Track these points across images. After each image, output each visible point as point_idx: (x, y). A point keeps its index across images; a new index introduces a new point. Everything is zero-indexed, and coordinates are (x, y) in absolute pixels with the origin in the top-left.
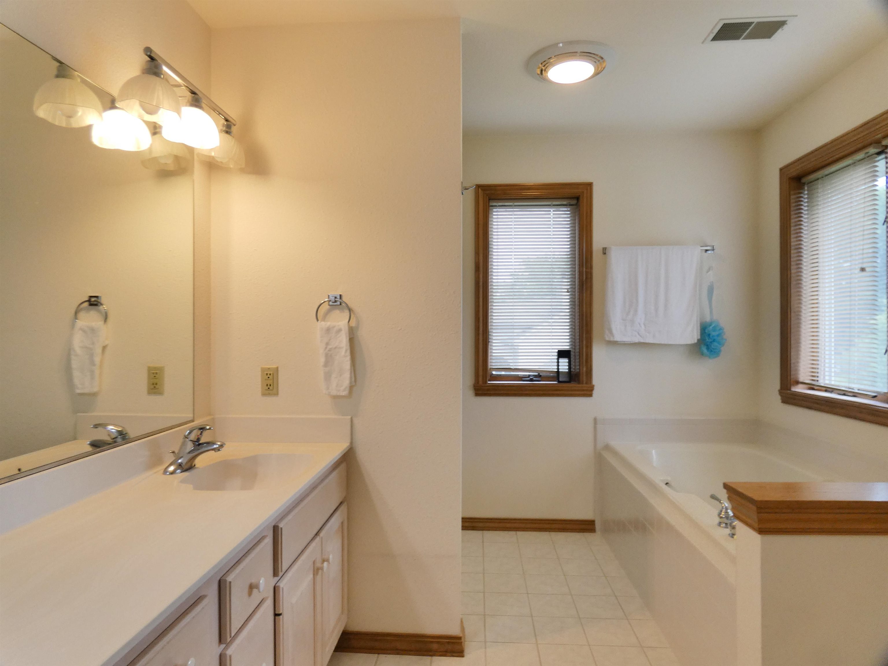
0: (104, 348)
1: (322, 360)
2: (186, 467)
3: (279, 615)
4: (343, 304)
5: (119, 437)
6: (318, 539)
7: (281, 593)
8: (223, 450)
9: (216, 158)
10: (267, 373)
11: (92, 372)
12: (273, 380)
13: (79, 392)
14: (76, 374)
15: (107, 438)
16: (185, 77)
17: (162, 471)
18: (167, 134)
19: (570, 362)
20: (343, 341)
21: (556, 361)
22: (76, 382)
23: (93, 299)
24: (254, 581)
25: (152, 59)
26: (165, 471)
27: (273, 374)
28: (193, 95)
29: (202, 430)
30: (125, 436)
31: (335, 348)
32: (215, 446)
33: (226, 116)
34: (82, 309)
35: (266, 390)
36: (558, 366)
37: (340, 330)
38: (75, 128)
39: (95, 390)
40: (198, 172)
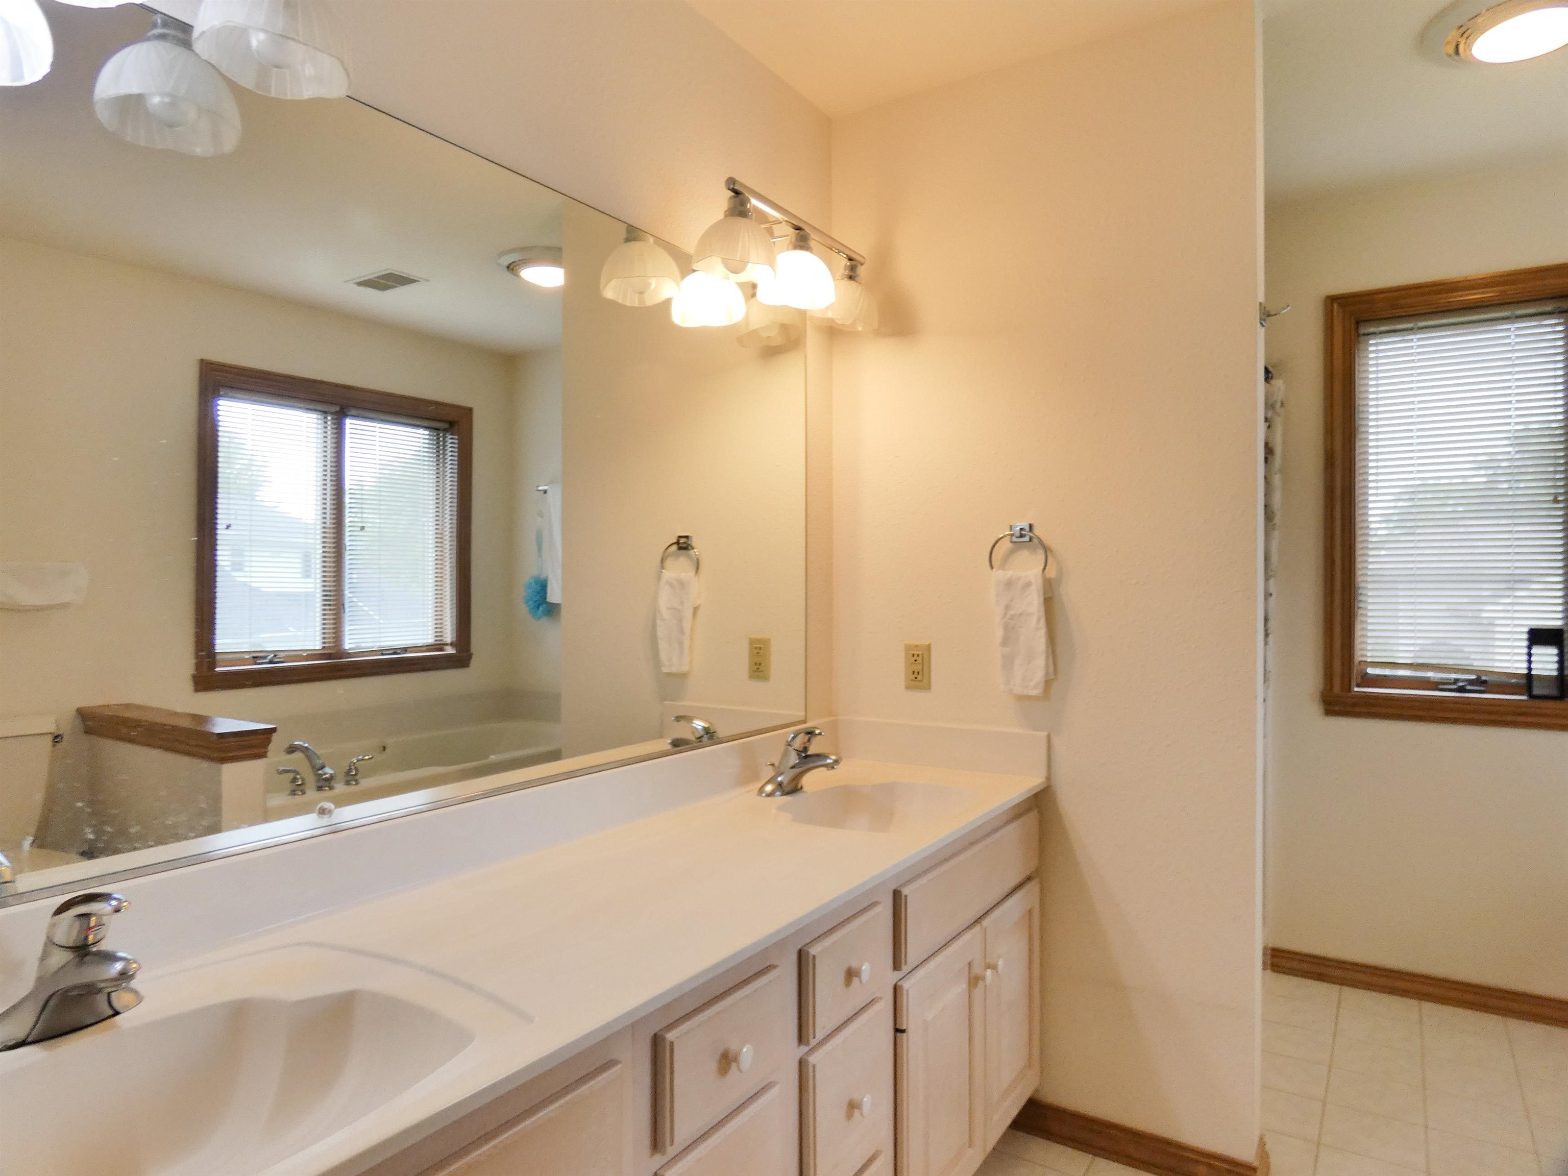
0: (696, 610)
1: (999, 633)
2: (788, 789)
3: (903, 1031)
4: (1035, 540)
5: (705, 736)
6: (977, 929)
7: (905, 997)
8: (839, 768)
9: (837, 321)
10: (913, 652)
11: (681, 644)
12: (923, 665)
13: (667, 671)
14: (663, 645)
15: (691, 737)
16: (785, 207)
17: (756, 791)
18: (767, 296)
19: (1561, 655)
20: (1034, 602)
21: (1525, 651)
22: (663, 655)
23: (682, 540)
24: (854, 964)
25: (737, 193)
26: (761, 790)
27: (922, 655)
28: (797, 231)
29: (809, 736)
30: (712, 736)
31: (1021, 615)
32: (829, 761)
33: (848, 253)
34: (668, 556)
35: (912, 680)
36: (1530, 662)
37: (1028, 585)
38: (649, 306)
39: (685, 669)
40: (813, 341)
